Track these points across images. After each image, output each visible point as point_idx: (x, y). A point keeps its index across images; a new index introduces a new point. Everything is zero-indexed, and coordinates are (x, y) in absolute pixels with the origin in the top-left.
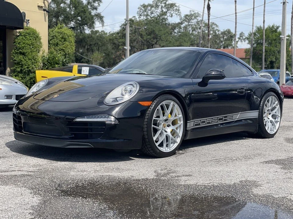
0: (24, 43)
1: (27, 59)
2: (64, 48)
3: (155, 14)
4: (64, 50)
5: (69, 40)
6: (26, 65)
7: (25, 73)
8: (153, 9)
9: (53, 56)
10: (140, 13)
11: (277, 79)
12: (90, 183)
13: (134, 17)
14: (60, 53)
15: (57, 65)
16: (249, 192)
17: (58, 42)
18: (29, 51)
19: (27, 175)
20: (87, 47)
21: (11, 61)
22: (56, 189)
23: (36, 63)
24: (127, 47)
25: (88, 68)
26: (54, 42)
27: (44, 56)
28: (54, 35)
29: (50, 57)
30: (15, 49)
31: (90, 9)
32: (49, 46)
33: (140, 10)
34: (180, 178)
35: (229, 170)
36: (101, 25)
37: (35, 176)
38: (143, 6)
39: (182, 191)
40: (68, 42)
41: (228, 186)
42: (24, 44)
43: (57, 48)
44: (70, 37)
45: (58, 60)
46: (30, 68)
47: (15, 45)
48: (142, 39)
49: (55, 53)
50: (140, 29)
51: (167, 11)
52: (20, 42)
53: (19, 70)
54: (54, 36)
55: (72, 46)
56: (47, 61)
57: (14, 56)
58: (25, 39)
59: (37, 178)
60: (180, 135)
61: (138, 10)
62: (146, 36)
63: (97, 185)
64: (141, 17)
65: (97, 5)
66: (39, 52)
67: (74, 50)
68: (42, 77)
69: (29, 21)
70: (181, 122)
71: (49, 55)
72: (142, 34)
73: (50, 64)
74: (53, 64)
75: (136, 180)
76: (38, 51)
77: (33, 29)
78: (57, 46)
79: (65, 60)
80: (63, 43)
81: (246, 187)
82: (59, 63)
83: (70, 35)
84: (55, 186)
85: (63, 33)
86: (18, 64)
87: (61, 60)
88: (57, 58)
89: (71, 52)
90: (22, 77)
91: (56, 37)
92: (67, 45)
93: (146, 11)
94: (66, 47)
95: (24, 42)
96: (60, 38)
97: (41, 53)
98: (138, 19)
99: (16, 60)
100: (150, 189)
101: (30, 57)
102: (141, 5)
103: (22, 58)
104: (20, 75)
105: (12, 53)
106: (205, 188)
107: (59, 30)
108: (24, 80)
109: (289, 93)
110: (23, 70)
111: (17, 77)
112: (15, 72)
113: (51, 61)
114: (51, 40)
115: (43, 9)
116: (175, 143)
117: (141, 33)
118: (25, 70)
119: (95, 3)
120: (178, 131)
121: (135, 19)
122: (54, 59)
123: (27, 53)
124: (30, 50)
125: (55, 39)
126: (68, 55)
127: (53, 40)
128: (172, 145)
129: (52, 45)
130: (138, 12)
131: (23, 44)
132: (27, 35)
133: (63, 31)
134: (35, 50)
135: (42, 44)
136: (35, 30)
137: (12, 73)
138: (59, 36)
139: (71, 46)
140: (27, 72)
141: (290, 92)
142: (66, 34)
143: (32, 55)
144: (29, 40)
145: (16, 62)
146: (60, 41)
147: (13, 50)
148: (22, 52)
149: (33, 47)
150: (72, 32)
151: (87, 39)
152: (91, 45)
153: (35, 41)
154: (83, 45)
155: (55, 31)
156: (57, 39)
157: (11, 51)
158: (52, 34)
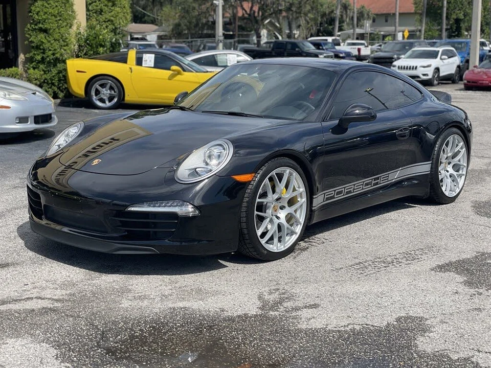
0: (46, 13)
1: (51, 39)
2: (112, 18)
4: (112, 21)
5: (120, 4)
6: (50, 50)
7: (49, 62)
9: (95, 33)
11: (466, 55)
12: (154, 327)
14: (107, 27)
15: (101, 49)
16: (411, 346)
17: (103, 7)
18: (54, 25)
19: (50, 309)
21: (26, 42)
22: (99, 346)
23: (67, 45)
24: (219, 1)
25: (153, 56)
26: (95, 8)
27: (80, 33)
29: (90, 35)
30: (31, 24)
32: (87, 14)
34: (299, 313)
35: (380, 290)
37: (64, 312)
39: (302, 347)
40: (119, 7)
41: (377, 333)
42: (46, 15)
43: (102, 18)
45: (104, 39)
46: (58, 55)
47: (32, 16)
49: (98, 27)
52: (39, 12)
53: (39, 58)
55: (126, 14)
56: (85, 42)
58: (47, 6)
59: (67, 315)
60: (301, 221)
63: (165, 334)
66: (70, 27)
67: (129, 20)
68: (78, 71)
70: (303, 200)
71: (88, 31)
73: (90, 48)
74: (94, 46)
75: (229, 320)
76: (69, 25)
78: (101, 14)
79: (114, 39)
80: (110, 9)
81: (406, 334)
82: (105, 44)
84: (96, 337)
86: (38, 48)
87: (109, 40)
88: (101, 37)
90: (45, 69)
92: (118, 13)
94: (117, 16)
95: (45, 10)
97: (74, 28)
99: (34, 42)
100: (251, 342)
101: (56, 36)
103: (44, 37)
104: (41, 66)
105: (26, 29)
106: (340, 337)
108: (48, 75)
109: (484, 82)
110: (46, 59)
111: (36, 70)
112: (33, 62)
113: (92, 42)
114: (90, 4)
116: (292, 235)
118: (50, 59)
120: (298, 215)
122: (96, 38)
123: (51, 29)
124: (57, 25)
125: (97, 2)
126: (119, 30)
127: (94, 3)
128: (287, 238)
129: (93, 13)
131: (44, 15)
134: (65, 24)
135: (76, 14)
137: (29, 64)
140: (52, 61)
141: (487, 81)
143: (59, 33)
144: (54, 8)
145: (33, 45)
146: (106, 5)
147: (29, 25)
148: (43, 28)
149: (60, 20)
153: (63, 9)
156: (100, 2)
157: (25, 27)
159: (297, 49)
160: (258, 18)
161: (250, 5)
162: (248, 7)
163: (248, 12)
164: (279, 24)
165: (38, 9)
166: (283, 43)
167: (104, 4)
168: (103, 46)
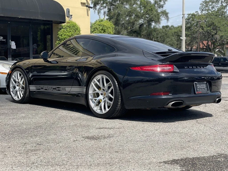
0: (65, 35)
3: (216, 9)
5: (108, 31)
8: (214, 4)
10: (202, 8)
13: (197, 12)
20: (154, 39)
24: (183, 37)
28: (95, 27)
31: (157, 7)
33: (202, 6)
36: (166, 20)
38: (205, 2)
40: (107, 33)
44: (108, 29)
48: (203, 31)
50: (200, 22)
51: (226, 5)
58: (66, 31)
61: (201, 6)
62: (206, 28)
64: (203, 11)
65: (163, 3)
69: (72, 16)
72: (202, 27)
77: (74, 22)
83: (109, 26)
85: (103, 25)
91: (97, 29)
93: (207, 7)
95: (65, 33)
96: (101, 29)
98: (200, 14)
102: (202, 2)
105: (56, 43)
107: (99, 23)
115: (86, 5)
117: (201, 25)
119: (161, 2)
121: (197, 14)
125: (96, 30)
130: (200, 7)
132: (68, 27)
133: (103, 23)
136: (76, 23)
138: (99, 28)
142: (106, 26)
144: (69, 32)
147: (57, 41)
150: (111, 24)
151: (154, 33)
152: (157, 37)
153: (74, 33)
154: (151, 38)
155: (96, 23)
156: (97, 31)
157: (56, 42)
158: (94, 27)
159: (226, 61)
160: (211, 48)
161: (207, 42)
162: (206, 42)
163: (206, 45)
164: (223, 51)
165: (61, 33)
166: (219, 58)
167: (100, 31)
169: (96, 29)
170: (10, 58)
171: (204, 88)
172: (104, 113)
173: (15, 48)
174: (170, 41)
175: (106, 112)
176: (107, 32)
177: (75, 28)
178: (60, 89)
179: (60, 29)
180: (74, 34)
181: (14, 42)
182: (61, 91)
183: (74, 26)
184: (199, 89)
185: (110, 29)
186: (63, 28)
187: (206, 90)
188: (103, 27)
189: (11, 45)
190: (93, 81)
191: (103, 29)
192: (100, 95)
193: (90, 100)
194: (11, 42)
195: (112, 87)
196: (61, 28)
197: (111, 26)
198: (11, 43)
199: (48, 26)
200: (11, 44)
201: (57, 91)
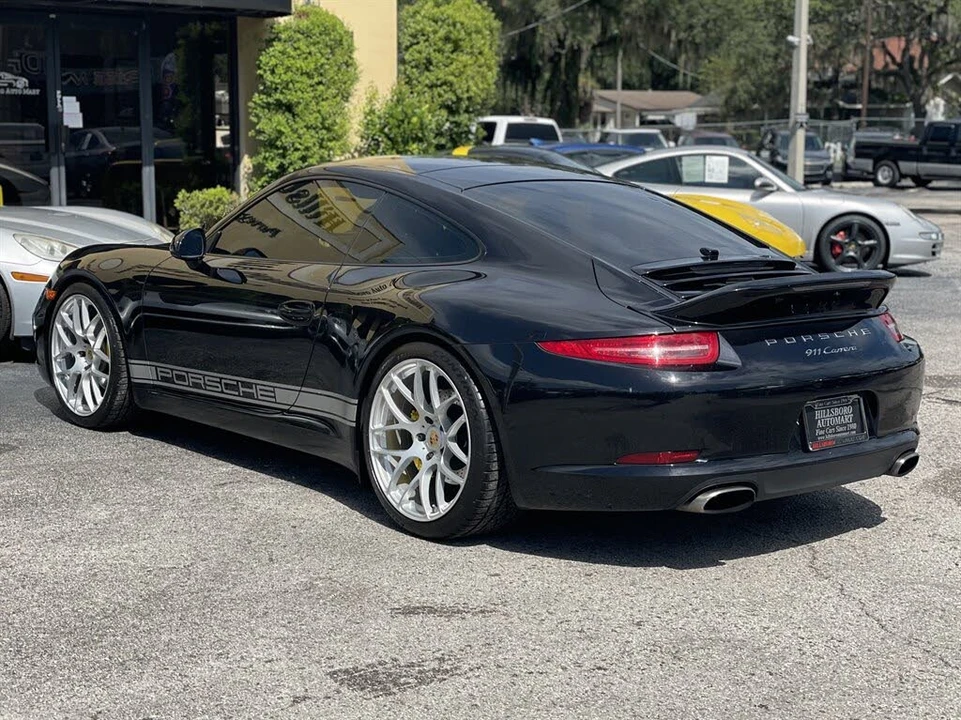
0: (288, 69)
1: (299, 125)
2: (451, 78)
4: (451, 85)
5: (471, 47)
6: (297, 150)
9: (403, 112)
14: (432, 97)
15: (415, 146)
17: (433, 54)
18: (306, 95)
20: (677, 35)
21: (251, 133)
24: (799, 37)
26: (417, 56)
27: (372, 112)
28: (418, 28)
29: (392, 116)
30: (260, 92)
32: (399, 71)
40: (467, 53)
42: (290, 74)
43: (430, 78)
44: (474, 35)
45: (421, 124)
47: (261, 76)
49: (412, 98)
52: (276, 66)
53: (273, 166)
54: (417, 31)
56: (382, 130)
57: (257, 116)
58: (292, 53)
66: (346, 99)
67: (491, 81)
73: (390, 143)
74: (400, 139)
76: (343, 94)
77: (327, 13)
78: (427, 69)
80: (448, 58)
82: (424, 136)
83: (476, 26)
85: (451, 21)
86: (271, 144)
87: (433, 126)
88: (415, 120)
89: (479, 92)
91: (424, 38)
92: (465, 66)
94: (461, 73)
95: (287, 63)
96: (440, 39)
97: (358, 100)
99: (264, 132)
101: (311, 119)
103: (284, 121)
105: (252, 104)
107: (436, 10)
112: (263, 175)
113: (393, 131)
122: (403, 121)
123: (299, 103)
124: (312, 94)
125: (422, 42)
126: (467, 103)
127: (415, 47)
129: (412, 67)
132: (299, 36)
133: (450, 12)
134: (332, 92)
135: (359, 69)
136: (333, 17)
138: (435, 32)
139: (480, 67)
142: (462, 24)
143: (319, 111)
144: (306, 58)
145: (261, 138)
146: (439, 51)
147: (257, 95)
148: (285, 101)
149: (320, 83)
150: (486, 14)
151: (678, 7)
152: (691, 27)
153: (328, 59)
154: (663, 29)
155: (423, 13)
156: (427, 44)
157: (250, 99)
158: (413, 27)
160: (920, 72)
161: (903, 44)
162: (899, 49)
163: (898, 59)
165: (273, 62)
166: (950, 128)
167: (435, 47)
168: (420, 140)
169: (422, 39)
170: (59, 166)
171: (845, 425)
172: (430, 519)
173: (81, 125)
174: (747, 42)
175: (436, 516)
176: (469, 50)
177: (332, 37)
178: (254, 391)
179: (269, 43)
180: (327, 67)
181: (74, 98)
182: (257, 399)
183: (325, 32)
184: (822, 429)
185: (480, 36)
186: (280, 40)
187: (852, 430)
188: (452, 28)
189: (62, 113)
190: (385, 381)
191: (452, 36)
192: (416, 440)
193: (373, 458)
194: (61, 99)
195: (464, 418)
196: (273, 36)
197: (487, 22)
198: (62, 103)
199: (215, 26)
200: (60, 110)
201: (239, 396)
